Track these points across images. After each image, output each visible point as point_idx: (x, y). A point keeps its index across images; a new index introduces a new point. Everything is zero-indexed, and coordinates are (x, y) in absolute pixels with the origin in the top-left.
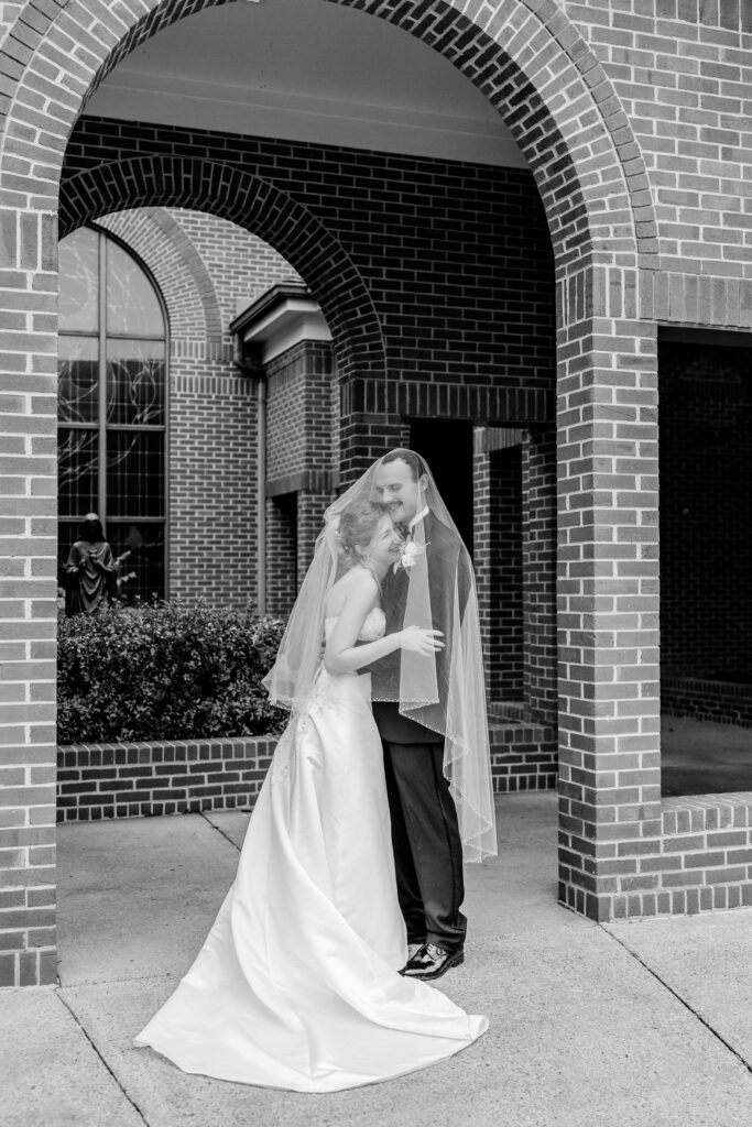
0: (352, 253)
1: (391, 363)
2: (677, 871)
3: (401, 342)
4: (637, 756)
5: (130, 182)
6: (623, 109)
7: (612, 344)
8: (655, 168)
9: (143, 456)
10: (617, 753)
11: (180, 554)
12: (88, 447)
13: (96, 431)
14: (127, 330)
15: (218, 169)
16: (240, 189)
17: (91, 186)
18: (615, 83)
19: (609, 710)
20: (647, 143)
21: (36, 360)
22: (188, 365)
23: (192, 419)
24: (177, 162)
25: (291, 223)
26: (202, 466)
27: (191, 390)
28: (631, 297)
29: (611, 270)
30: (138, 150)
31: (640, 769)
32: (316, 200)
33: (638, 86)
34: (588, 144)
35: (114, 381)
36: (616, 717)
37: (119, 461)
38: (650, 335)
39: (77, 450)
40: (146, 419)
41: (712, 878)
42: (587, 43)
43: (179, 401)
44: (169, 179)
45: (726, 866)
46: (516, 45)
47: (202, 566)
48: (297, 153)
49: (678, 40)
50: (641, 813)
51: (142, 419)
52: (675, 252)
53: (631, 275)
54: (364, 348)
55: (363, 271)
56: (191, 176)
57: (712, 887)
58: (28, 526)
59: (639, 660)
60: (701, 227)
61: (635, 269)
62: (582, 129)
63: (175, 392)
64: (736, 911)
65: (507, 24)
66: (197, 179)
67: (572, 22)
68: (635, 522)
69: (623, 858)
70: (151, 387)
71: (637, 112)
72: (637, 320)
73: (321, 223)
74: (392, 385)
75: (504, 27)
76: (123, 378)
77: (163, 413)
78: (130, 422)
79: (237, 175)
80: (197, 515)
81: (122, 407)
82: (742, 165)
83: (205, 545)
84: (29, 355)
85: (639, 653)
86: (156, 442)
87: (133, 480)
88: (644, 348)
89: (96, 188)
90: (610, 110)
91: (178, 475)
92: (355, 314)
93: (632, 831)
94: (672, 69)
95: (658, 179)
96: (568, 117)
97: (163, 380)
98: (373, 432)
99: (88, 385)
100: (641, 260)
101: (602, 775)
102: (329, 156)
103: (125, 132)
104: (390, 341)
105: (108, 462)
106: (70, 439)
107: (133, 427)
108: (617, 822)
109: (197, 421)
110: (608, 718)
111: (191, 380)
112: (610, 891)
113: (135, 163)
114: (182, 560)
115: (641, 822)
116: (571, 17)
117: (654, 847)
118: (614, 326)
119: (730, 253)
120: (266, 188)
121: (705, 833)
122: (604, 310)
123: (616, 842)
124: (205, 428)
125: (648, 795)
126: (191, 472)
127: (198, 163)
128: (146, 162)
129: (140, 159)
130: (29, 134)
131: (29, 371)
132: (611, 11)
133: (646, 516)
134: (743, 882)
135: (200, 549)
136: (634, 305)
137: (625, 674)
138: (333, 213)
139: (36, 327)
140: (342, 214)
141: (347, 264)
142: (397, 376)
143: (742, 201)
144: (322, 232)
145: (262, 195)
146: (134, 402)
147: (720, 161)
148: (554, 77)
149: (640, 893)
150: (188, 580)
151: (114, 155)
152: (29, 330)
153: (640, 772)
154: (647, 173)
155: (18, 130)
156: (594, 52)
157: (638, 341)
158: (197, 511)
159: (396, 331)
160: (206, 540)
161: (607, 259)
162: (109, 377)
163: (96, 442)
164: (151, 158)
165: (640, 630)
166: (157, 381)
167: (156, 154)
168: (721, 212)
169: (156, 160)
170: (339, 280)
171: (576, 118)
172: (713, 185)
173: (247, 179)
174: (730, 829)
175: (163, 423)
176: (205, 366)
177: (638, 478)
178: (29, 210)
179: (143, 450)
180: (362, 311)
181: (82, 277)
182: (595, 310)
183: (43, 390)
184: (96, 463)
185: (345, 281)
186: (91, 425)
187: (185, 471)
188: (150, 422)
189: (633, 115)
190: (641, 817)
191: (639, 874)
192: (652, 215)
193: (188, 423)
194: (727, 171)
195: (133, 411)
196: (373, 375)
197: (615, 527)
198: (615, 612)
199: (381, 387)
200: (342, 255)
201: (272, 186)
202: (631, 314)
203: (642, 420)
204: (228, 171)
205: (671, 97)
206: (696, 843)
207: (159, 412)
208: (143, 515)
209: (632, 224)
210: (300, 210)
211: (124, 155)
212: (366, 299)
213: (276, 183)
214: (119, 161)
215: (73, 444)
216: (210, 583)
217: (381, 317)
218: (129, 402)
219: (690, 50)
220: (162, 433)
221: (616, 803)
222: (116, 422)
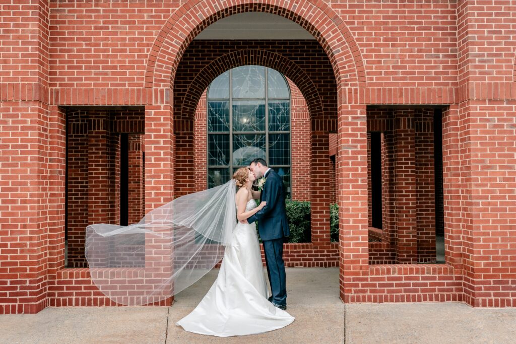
0: (310, 76)
1: (325, 113)
2: (375, 288)
3: (329, 105)
4: (359, 249)
5: (233, 60)
6: (352, 35)
7: (349, 113)
8: (365, 53)
9: (282, 143)
10: (352, 247)
11: (296, 179)
12: (262, 140)
13: (265, 134)
14: (275, 97)
15: (262, 52)
16: (270, 58)
17: (220, 62)
18: (350, 27)
19: (349, 233)
20: (361, 45)
21: (164, 130)
22: (298, 108)
23: (300, 128)
24: (249, 51)
25: (288, 68)
26: (304, 146)
27: (299, 117)
28: (356, 97)
29: (348, 88)
30: (236, 49)
31: (361, 253)
32: (297, 59)
33: (359, 27)
34: (340, 48)
35: (271, 116)
36: (351, 236)
37: (273, 145)
38: (363, 109)
39: (258, 142)
40: (283, 129)
41: (389, 292)
42: (339, 15)
43: (295, 122)
44: (246, 57)
45: (395, 288)
46: (313, 20)
47: (304, 183)
48: (290, 43)
49: (373, 9)
50: (361, 268)
51: (281, 129)
52: (373, 80)
53: (356, 90)
54: (315, 109)
55: (314, 82)
56: (253, 56)
57: (389, 295)
58: (162, 176)
59: (360, 217)
60: (383, 71)
61: (358, 87)
62: (337, 44)
63: (293, 118)
64: (398, 304)
65: (310, 13)
66: (255, 56)
67: (333, 10)
68: (358, 171)
69: (354, 282)
70: (284, 117)
71: (358, 35)
72: (358, 104)
73: (299, 67)
74: (325, 121)
75: (309, 14)
76: (274, 115)
77: (289, 127)
78: (277, 130)
79: (269, 53)
80: (302, 164)
81: (274, 125)
82: (399, 48)
83: (305, 175)
84: (162, 128)
85: (360, 215)
86: (287, 137)
87: (278, 152)
88: (361, 113)
89: (222, 63)
90: (348, 36)
91: (295, 149)
92: (312, 97)
93: (358, 274)
94: (371, 19)
95: (366, 57)
96: (332, 40)
97: (289, 114)
98: (319, 138)
99: (262, 117)
100: (360, 84)
101: (346, 255)
102: (302, 43)
103: (231, 43)
104: (325, 106)
105: (269, 145)
106: (255, 138)
107: (278, 132)
108: (352, 270)
109: (301, 129)
110: (348, 236)
111: (299, 114)
112: (349, 293)
113: (235, 53)
114: (297, 181)
115: (361, 271)
116: (333, 8)
117: (366, 279)
118: (350, 107)
119: (394, 79)
120: (279, 56)
121: (386, 276)
122: (346, 102)
123: (352, 277)
124: (305, 131)
125: (363, 262)
126: (300, 148)
127: (256, 51)
128: (238, 52)
129: (236, 52)
130: (162, 66)
131: (162, 133)
132: (348, 4)
133: (362, 169)
134: (401, 294)
135: (303, 177)
136: (357, 99)
137: (355, 221)
138: (303, 63)
139: (164, 121)
140: (307, 63)
141: (309, 80)
142: (327, 117)
143: (399, 61)
144: (299, 69)
145: (278, 59)
146: (278, 123)
147: (390, 48)
148: (327, 28)
149: (361, 295)
150: (299, 188)
151: (228, 51)
152: (162, 121)
153: (361, 254)
154: (362, 56)
155: (158, 66)
156: (341, 18)
157: (359, 111)
158: (302, 163)
159: (327, 102)
160: (305, 173)
161: (347, 85)
162: (269, 114)
163: (265, 138)
164: (240, 51)
165: (360, 207)
166: (287, 115)
167: (242, 50)
168: (391, 65)
169: (242, 51)
170: (306, 86)
171: (335, 40)
172: (388, 56)
173: (273, 54)
174: (396, 275)
175: (289, 130)
176: (304, 108)
177: (359, 156)
178: (162, 88)
179: (282, 140)
180: (314, 96)
181: (259, 78)
182: (343, 102)
183: (166, 138)
184: (265, 146)
185: (308, 86)
186: (263, 132)
187: (297, 148)
188: (284, 130)
189: (357, 37)
190: (361, 269)
191: (360, 288)
192: (363, 69)
193: (298, 130)
194: (393, 51)
195: (278, 127)
196: (318, 118)
197: (351, 173)
198: (351, 201)
199: (321, 122)
200: (307, 77)
201: (281, 55)
202: (356, 102)
203: (360, 137)
204: (266, 52)
205: (371, 29)
206: (383, 279)
207: (288, 126)
208: (282, 164)
209: (356, 73)
210: (291, 63)
211: (231, 51)
212: (316, 91)
213: (283, 55)
214: (230, 53)
215: (257, 139)
216: (307, 190)
217: (321, 97)
218: (277, 123)
219: (378, 12)
220: (289, 134)
221: (352, 264)
222: (272, 131)
